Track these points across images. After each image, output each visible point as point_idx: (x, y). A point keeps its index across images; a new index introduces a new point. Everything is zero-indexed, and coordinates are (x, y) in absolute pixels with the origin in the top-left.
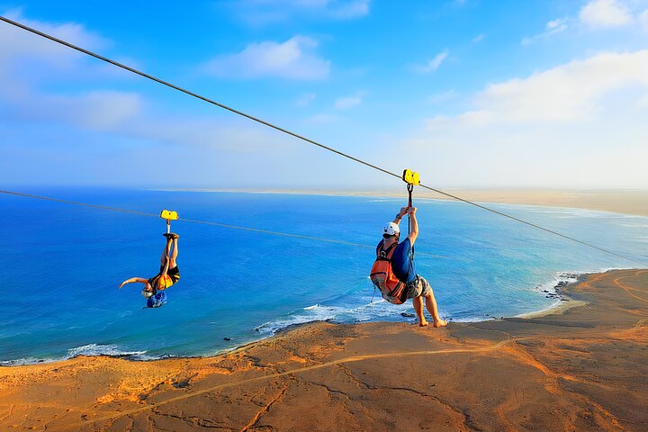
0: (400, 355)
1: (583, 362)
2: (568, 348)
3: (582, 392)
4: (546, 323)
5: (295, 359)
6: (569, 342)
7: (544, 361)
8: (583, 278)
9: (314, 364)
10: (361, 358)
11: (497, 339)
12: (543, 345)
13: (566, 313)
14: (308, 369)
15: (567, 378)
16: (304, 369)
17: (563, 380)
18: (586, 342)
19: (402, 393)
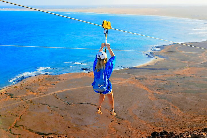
0: (82, 88)
1: (164, 85)
2: (157, 79)
3: (164, 99)
4: (147, 69)
5: (31, 93)
6: (158, 77)
7: (147, 86)
8: (162, 47)
9: (41, 95)
10: (64, 90)
11: (126, 78)
12: (146, 79)
13: (156, 64)
14: (38, 97)
15: (158, 93)
16: (36, 98)
17: (156, 94)
18: (165, 76)
19: (84, 105)
